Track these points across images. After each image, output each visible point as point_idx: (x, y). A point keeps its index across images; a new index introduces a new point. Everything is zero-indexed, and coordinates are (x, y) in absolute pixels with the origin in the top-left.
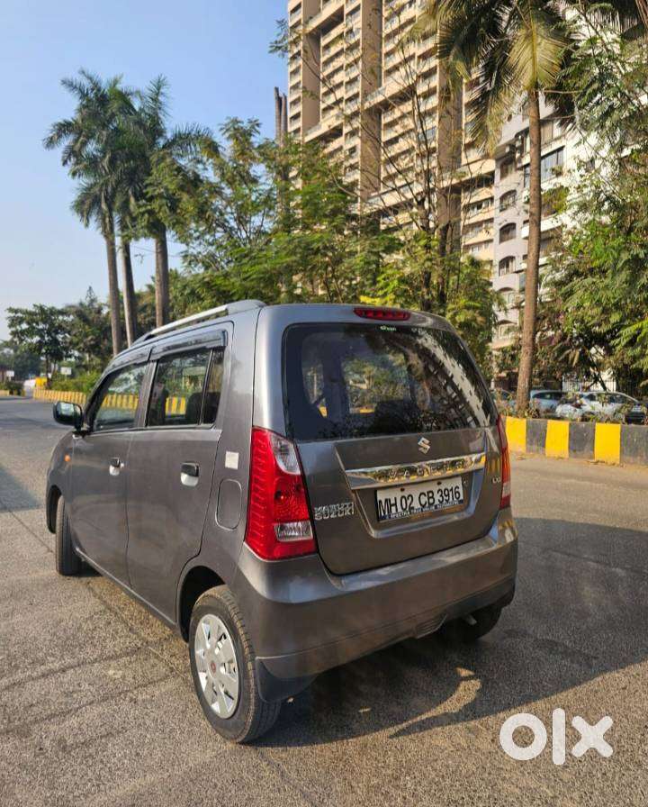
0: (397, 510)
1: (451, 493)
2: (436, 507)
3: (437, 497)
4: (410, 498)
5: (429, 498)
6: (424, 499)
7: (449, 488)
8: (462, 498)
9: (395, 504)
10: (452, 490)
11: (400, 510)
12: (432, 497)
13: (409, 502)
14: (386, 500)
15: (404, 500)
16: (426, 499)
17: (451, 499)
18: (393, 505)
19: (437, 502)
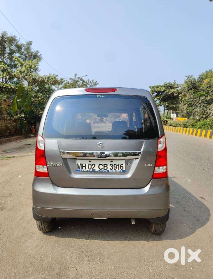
0: (86, 169)
1: (118, 166)
2: (108, 171)
3: (109, 167)
4: (94, 165)
5: (104, 167)
6: (101, 167)
7: (117, 164)
8: (124, 169)
9: (85, 166)
10: (118, 165)
11: (87, 169)
12: (107, 167)
13: (93, 167)
14: (81, 164)
15: (90, 165)
16: (103, 167)
17: (117, 169)
18: (84, 166)
19: (109, 169)
